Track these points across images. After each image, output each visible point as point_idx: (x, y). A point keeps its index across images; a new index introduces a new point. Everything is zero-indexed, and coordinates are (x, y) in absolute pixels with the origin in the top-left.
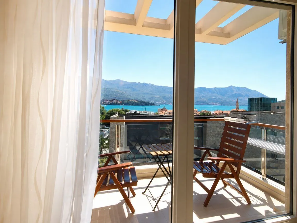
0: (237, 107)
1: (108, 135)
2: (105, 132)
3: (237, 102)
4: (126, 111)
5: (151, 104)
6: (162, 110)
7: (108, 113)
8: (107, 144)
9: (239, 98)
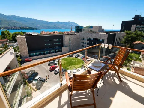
0: (72, 30)
1: (16, 45)
2: (14, 45)
3: (72, 28)
4: (24, 33)
5: (37, 29)
6: (43, 32)
7: (13, 34)
8: (17, 50)
9: (72, 26)
